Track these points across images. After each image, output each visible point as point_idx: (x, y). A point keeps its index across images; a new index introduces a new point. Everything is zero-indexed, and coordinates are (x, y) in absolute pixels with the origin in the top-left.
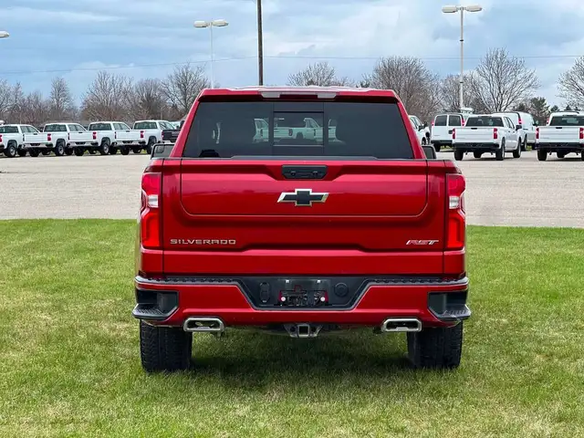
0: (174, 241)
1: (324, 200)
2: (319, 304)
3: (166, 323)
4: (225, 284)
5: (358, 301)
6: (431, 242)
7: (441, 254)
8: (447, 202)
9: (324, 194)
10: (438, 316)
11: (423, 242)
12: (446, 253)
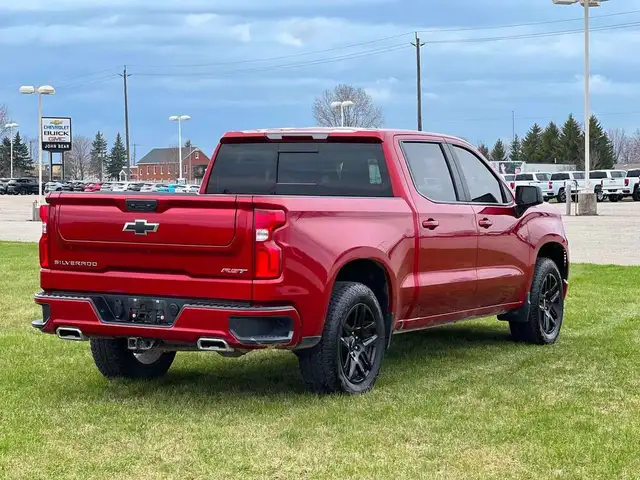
0: (56, 262)
1: (155, 230)
4: (82, 299)
5: (175, 320)
6: (242, 271)
7: (250, 282)
8: (254, 235)
9: (155, 224)
10: (239, 338)
11: (235, 271)
12: (255, 282)
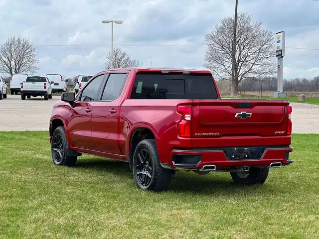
0: (196, 134)
1: (250, 116)
2: (245, 158)
3: (196, 168)
5: (263, 156)
7: (285, 137)
8: (288, 117)
9: (250, 114)
10: (288, 161)
11: (280, 132)
